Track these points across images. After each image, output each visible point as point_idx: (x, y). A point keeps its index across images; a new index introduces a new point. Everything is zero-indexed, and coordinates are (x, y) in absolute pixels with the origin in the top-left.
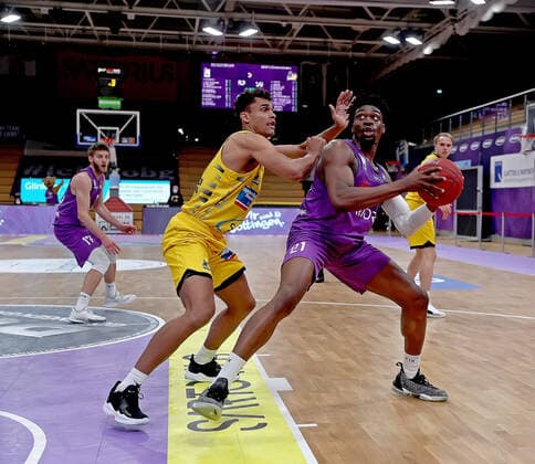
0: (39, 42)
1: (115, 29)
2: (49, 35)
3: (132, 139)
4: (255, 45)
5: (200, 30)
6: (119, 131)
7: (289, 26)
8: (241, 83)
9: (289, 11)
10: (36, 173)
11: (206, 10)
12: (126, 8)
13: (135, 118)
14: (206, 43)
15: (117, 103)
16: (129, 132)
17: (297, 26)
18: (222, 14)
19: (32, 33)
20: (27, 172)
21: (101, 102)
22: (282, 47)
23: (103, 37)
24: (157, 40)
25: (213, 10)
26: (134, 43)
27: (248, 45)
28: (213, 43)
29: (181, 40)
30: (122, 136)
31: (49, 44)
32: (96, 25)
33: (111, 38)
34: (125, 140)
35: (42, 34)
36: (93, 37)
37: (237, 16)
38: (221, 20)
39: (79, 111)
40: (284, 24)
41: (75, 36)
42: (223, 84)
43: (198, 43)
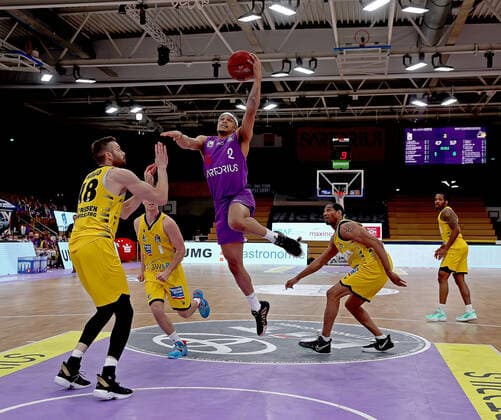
0: (287, 122)
1: (343, 108)
2: (295, 116)
3: (357, 192)
4: (452, 112)
5: (408, 103)
6: (347, 185)
7: (484, 94)
8: (438, 143)
9: (484, 82)
10: (281, 219)
11: (414, 87)
12: (352, 91)
13: (360, 174)
14: (411, 113)
15: (347, 164)
16: (355, 186)
17: (491, 93)
18: (428, 90)
19: (282, 116)
20: (276, 219)
21: (335, 164)
22: (475, 111)
23: (333, 115)
24: (373, 114)
25: (420, 87)
26: (356, 117)
27: (447, 112)
28: (417, 113)
29: (392, 112)
30: (350, 189)
31: (295, 123)
32: (328, 106)
33: (339, 115)
34: (352, 193)
35: (291, 116)
36: (325, 115)
37: (440, 90)
38: (426, 94)
39: (318, 172)
40: (479, 93)
41: (312, 115)
42: (422, 145)
43: (405, 113)
